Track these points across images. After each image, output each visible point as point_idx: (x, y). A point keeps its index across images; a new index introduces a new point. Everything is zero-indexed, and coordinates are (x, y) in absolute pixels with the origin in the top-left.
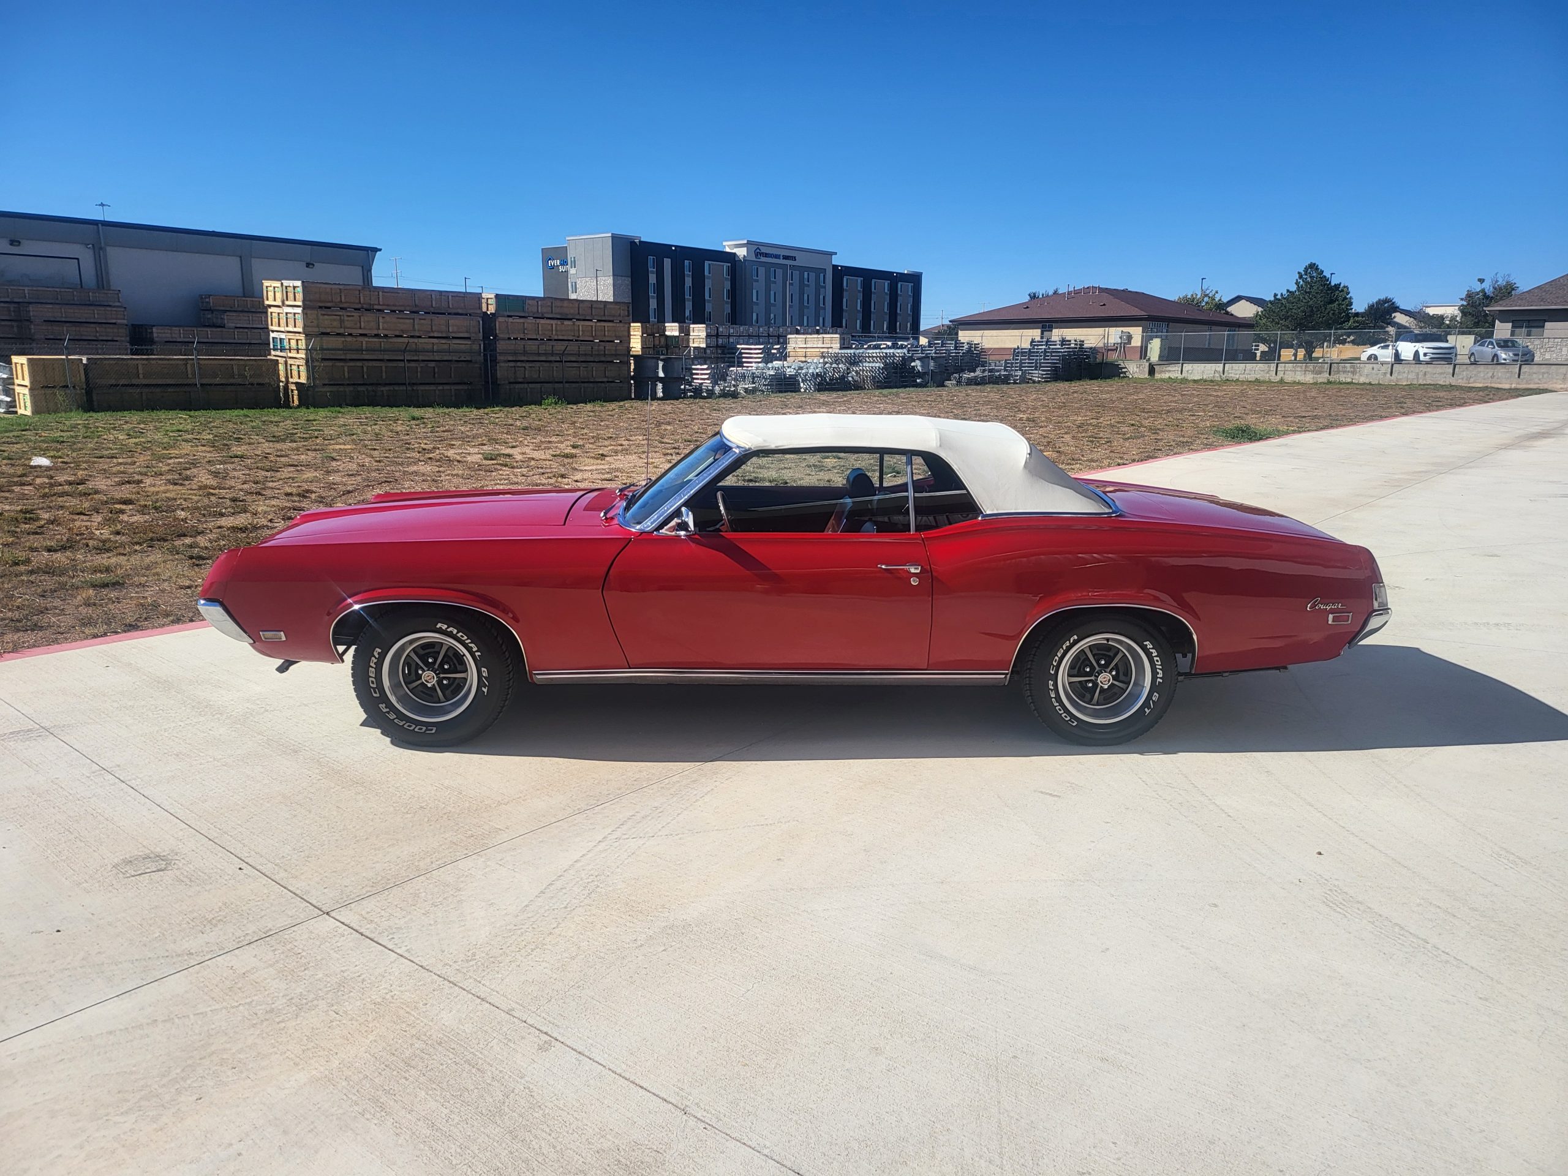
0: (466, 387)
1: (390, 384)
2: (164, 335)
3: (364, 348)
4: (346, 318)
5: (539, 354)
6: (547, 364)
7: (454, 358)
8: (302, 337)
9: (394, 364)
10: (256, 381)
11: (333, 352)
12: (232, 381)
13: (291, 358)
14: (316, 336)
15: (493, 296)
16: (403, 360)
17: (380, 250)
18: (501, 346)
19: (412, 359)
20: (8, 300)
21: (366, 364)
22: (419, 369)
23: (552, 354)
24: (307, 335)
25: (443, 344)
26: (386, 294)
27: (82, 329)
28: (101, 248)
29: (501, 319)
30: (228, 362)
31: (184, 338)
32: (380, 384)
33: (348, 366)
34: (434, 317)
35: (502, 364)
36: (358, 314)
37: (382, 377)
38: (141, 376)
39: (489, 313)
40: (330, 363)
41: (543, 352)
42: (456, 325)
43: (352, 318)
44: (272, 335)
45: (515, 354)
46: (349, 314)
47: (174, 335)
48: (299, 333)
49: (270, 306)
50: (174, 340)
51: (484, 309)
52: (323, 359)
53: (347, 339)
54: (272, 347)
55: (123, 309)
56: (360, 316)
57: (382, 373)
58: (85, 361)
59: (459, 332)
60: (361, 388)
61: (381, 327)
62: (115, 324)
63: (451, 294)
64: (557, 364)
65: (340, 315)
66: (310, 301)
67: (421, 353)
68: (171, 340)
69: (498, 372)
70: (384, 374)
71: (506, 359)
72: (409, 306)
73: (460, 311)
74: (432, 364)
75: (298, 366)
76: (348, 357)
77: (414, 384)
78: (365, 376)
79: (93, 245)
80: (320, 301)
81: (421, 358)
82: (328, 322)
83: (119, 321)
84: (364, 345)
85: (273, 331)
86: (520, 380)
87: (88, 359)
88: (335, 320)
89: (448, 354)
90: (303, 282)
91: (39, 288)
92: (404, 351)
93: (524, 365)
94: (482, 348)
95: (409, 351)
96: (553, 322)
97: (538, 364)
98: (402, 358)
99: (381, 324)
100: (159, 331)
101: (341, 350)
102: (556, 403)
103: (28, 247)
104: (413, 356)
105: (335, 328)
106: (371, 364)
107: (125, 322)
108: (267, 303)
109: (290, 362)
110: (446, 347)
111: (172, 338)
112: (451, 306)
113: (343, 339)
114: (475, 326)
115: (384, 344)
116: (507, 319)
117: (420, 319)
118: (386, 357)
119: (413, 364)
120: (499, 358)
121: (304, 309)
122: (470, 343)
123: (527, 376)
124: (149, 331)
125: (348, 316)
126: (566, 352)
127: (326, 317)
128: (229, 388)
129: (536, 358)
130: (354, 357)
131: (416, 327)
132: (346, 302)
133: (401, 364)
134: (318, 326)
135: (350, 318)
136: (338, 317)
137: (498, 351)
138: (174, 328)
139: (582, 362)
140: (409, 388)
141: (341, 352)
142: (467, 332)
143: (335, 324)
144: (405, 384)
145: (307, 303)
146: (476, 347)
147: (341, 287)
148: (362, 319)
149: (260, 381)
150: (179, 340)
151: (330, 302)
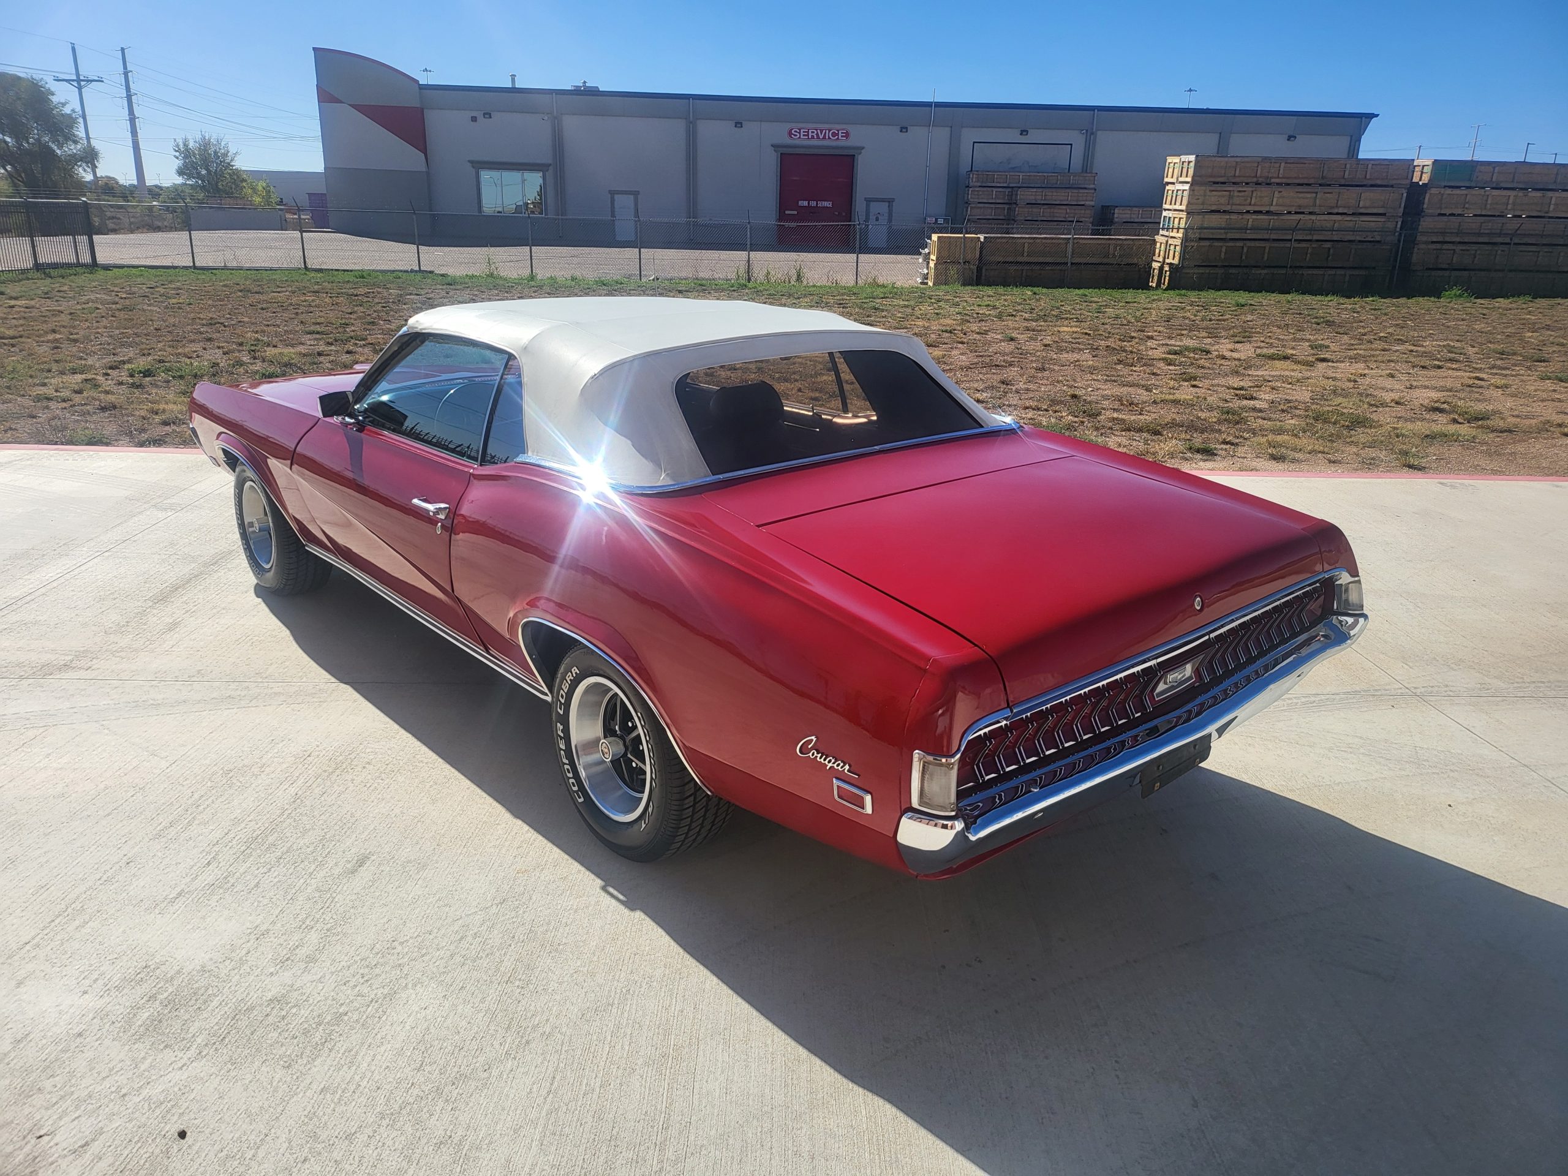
0: (1362, 272)
1: (1269, 267)
2: (1124, 216)
3: (1249, 226)
4: (1236, 194)
5: (1480, 234)
6: (1489, 247)
7: (1358, 238)
8: (1184, 215)
9: (1282, 244)
10: (1125, 261)
11: (1211, 231)
12: (1105, 261)
13: (1172, 237)
14: (1199, 213)
15: (1430, 163)
16: (1291, 240)
17: (1377, 116)
18: (1425, 224)
19: (1305, 238)
20: (1005, 185)
21: (1249, 244)
22: (1309, 251)
23: (1500, 235)
24: (1188, 213)
25: (1348, 222)
26: (1289, 165)
27: (1055, 211)
28: (1092, 133)
29: (1434, 191)
30: (1103, 242)
31: (1142, 218)
32: (1259, 267)
33: (1227, 247)
34: (1343, 190)
35: (1422, 246)
36: (1251, 189)
37: (1263, 258)
38: (1025, 254)
39: (1421, 183)
40: (1207, 243)
41: (1487, 231)
42: (1368, 199)
43: (1243, 194)
44: (1164, 213)
45: (1443, 233)
46: (1241, 189)
47: (1132, 216)
48: (1182, 211)
49: (1168, 183)
50: (1132, 220)
51: (1415, 180)
52: (1200, 239)
53: (1231, 217)
54: (1161, 226)
55: (1093, 191)
56: (1252, 191)
57: (1264, 254)
58: (982, 240)
59: (1374, 207)
60: (1233, 271)
61: (1274, 203)
62: (1083, 205)
63: (1372, 162)
64: (1505, 248)
65: (1230, 191)
66: (1200, 176)
67: (1316, 232)
68: (1129, 220)
69: (1414, 255)
70: (1266, 255)
71: (1430, 240)
72: (1313, 178)
73: (1379, 182)
74: (1328, 245)
75: (1175, 246)
76: (1229, 236)
77: (1296, 267)
78: (1244, 257)
79: (1087, 131)
80: (1211, 176)
81: (1315, 237)
82: (1217, 199)
83: (1087, 203)
84: (1250, 223)
85: (1165, 210)
86: (1444, 266)
87: (985, 238)
88: (1223, 196)
89: (1351, 233)
90: (1197, 156)
91: (1031, 174)
92: (1294, 230)
93: (1454, 248)
94: (1399, 226)
95: (1300, 229)
96: (1512, 193)
97: (1475, 247)
98: (1289, 237)
99: (1275, 200)
100: (1121, 211)
101: (1224, 229)
102: (1460, 296)
103: (1035, 136)
104: (1307, 235)
105: (1222, 204)
106: (1252, 244)
107: (1092, 203)
108: (1166, 180)
109: (1171, 241)
110: (1351, 224)
111: (1131, 218)
112: (1368, 177)
113: (1228, 217)
114: (1397, 199)
115: (1274, 221)
116: (1442, 190)
117: (1325, 193)
118: (1273, 237)
119: (1304, 245)
120: (1420, 238)
121: (1191, 185)
122: (1383, 220)
123: (1454, 261)
124: (1112, 212)
125: (1240, 191)
126: (1518, 232)
127: (1214, 193)
128: (1102, 267)
129: (1474, 240)
130: (1237, 236)
131: (1318, 202)
132: (1239, 176)
133: (1288, 245)
134: (1203, 204)
135: (1240, 194)
136: (1228, 193)
137: (1420, 230)
138: (1134, 209)
139: (1544, 245)
140: (1290, 271)
141: (1223, 231)
142: (1383, 207)
143: (1223, 201)
144: (1286, 267)
145: (1196, 178)
146: (1390, 225)
147: (1238, 160)
148: (1254, 195)
149: (1130, 261)
150: (1136, 220)
151: (1222, 177)
